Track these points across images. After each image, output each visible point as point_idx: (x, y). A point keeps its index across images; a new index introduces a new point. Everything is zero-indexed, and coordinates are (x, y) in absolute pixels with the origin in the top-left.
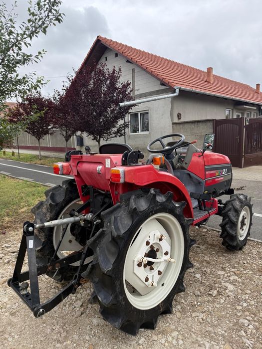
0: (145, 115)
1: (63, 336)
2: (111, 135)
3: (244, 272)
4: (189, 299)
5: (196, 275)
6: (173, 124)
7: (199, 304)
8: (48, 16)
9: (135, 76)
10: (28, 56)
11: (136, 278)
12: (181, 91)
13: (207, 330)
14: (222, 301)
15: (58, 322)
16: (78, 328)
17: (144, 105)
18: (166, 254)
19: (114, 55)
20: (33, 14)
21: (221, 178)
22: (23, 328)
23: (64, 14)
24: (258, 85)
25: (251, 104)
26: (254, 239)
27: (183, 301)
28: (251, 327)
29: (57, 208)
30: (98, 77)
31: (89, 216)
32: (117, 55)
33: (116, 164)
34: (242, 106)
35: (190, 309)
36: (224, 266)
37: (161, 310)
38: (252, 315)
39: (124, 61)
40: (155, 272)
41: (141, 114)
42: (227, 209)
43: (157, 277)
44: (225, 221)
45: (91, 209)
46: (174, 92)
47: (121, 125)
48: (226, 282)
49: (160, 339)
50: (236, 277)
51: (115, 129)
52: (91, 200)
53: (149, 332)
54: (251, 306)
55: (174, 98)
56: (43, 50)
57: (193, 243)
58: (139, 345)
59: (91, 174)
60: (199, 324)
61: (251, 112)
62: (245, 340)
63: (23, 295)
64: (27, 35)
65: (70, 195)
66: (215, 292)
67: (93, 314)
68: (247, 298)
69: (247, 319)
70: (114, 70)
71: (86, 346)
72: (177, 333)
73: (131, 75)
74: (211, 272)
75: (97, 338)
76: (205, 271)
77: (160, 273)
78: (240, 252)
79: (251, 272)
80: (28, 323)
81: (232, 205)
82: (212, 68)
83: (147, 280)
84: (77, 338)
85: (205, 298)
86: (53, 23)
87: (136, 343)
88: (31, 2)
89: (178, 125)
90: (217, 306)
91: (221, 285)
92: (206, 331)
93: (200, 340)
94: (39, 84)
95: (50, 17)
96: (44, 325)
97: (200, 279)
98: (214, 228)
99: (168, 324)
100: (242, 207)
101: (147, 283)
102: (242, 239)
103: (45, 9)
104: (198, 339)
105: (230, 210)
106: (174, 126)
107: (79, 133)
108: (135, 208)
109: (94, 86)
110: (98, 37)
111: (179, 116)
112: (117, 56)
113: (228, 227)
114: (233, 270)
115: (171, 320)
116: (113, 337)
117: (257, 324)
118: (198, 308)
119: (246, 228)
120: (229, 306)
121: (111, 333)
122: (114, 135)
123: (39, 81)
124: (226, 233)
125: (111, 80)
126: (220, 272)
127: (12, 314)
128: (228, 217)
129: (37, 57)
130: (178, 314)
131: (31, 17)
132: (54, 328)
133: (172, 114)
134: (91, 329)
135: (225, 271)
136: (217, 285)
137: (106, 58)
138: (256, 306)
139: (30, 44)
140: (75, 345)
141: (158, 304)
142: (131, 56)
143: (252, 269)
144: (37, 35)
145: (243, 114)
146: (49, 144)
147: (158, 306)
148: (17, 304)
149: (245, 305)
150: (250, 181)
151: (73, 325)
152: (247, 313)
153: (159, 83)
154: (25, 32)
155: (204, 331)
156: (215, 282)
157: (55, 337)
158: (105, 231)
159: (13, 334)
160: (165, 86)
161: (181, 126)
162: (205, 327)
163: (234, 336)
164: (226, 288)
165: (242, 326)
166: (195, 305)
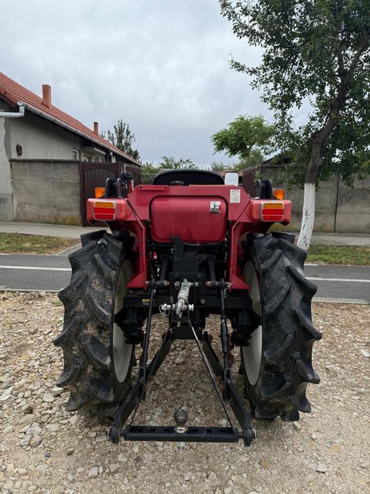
6: (11, 161)
12: (28, 112)
24: (96, 124)
25: (101, 147)
34: (92, 148)
61: (97, 158)
71: (258, 467)
82: (50, 87)
89: (20, 164)
106: (13, 164)
111: (19, 149)
140: (244, 475)
145: (90, 159)
161: (27, 166)
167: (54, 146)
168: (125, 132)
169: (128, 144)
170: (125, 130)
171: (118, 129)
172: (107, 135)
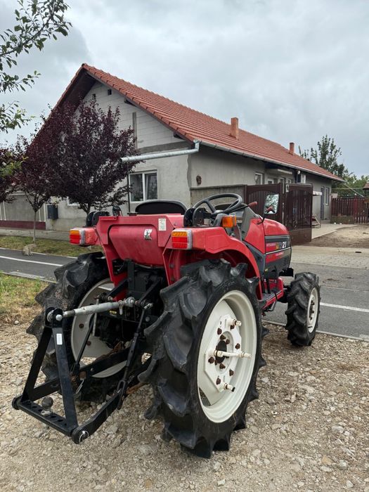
0: (152, 177)
1: (102, 473)
2: (106, 202)
3: (322, 371)
4: (263, 408)
5: (263, 379)
6: (192, 190)
7: (276, 413)
8: (47, 24)
9: (138, 122)
10: (11, 79)
11: (208, 380)
12: (202, 146)
13: (296, 443)
14: (304, 407)
15: (88, 457)
16: (121, 461)
17: (150, 163)
18: (238, 347)
19: (106, 93)
20: (25, 20)
21: (281, 253)
22: (37, 471)
23: (70, 24)
24: (292, 144)
25: (286, 167)
26: (322, 332)
27: (256, 412)
28: (347, 433)
29: (77, 293)
30: (86, 119)
31: (130, 301)
32: (110, 92)
33: (175, 225)
34: (275, 170)
35: (266, 421)
36: (295, 366)
37: (235, 423)
38: (345, 420)
39: (122, 100)
40: (226, 372)
41: (145, 175)
42: (293, 292)
43: (228, 378)
44: (292, 307)
45: (130, 292)
46: (193, 146)
47: (121, 188)
48: (302, 384)
49: (240, 461)
50: (313, 378)
51: (111, 195)
52: (130, 279)
53: (222, 454)
54: (340, 409)
55: (191, 155)
56: (35, 72)
57: (265, 333)
58: (215, 471)
59: (131, 242)
60: (283, 437)
61: (285, 179)
62: (345, 449)
63: (46, 416)
64: (12, 48)
65: (94, 274)
66: (293, 397)
67: (138, 441)
68: (333, 400)
69: (340, 425)
70: (110, 112)
71: (140, 482)
72: (260, 451)
73: (132, 120)
74: (281, 375)
75: (152, 471)
76: (273, 374)
77: (231, 373)
78: (309, 348)
79: (329, 371)
80: (41, 464)
81: (300, 285)
82: (237, 119)
83: (219, 381)
84: (123, 473)
85: (283, 406)
86: (54, 36)
87: (209, 470)
88: (22, 2)
89: (197, 192)
90: (300, 414)
91: (297, 388)
92: (295, 445)
93: (290, 455)
94: (18, 120)
95: (50, 26)
96: (69, 463)
97: (269, 384)
98: (269, 320)
99: (244, 442)
100: (311, 288)
101: (218, 386)
102: (311, 330)
103: (43, 14)
104: (287, 455)
105: (297, 292)
106: (193, 192)
107: (53, 199)
108: (211, 281)
109: (81, 133)
110: (83, 65)
111: (199, 180)
112: (111, 94)
113: (296, 315)
114: (307, 369)
115: (247, 436)
116: (175, 466)
117: (353, 429)
118: (276, 419)
119: (314, 316)
120: (314, 412)
121: (171, 462)
122: (109, 203)
123: (18, 116)
124: (294, 322)
125: (105, 125)
126: (291, 374)
127: (13, 454)
128: (297, 301)
129: (25, 81)
130: (254, 429)
131: (20, 23)
132: (85, 465)
133: (189, 177)
134: (141, 460)
135: (297, 371)
136: (293, 389)
137: (94, 95)
138: (347, 409)
139: (15, 63)
140: (123, 483)
141: (230, 415)
142: (132, 95)
143: (330, 367)
144: (27, 49)
145: (276, 180)
146: (3, 217)
147: (231, 418)
148: (16, 440)
149: (333, 409)
150: (297, 264)
151: (112, 458)
152: (338, 418)
153: (172, 133)
154: (8, 43)
155: (291, 445)
156: (289, 386)
157: (90, 477)
158: (172, 313)
159: (22, 481)
160: (180, 138)
161: (202, 194)
162: (292, 440)
163: (329, 446)
164: (305, 392)
165: (337, 434)
166: (272, 415)
167: (234, 173)
168: (329, 148)
169: (332, 160)
170: (330, 145)
171: (322, 144)
172: (310, 153)
